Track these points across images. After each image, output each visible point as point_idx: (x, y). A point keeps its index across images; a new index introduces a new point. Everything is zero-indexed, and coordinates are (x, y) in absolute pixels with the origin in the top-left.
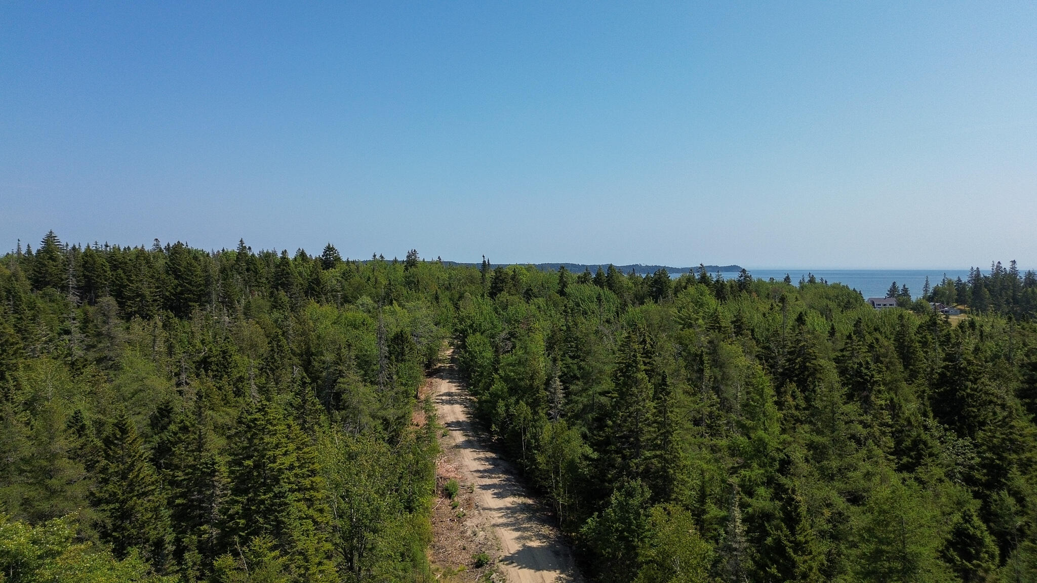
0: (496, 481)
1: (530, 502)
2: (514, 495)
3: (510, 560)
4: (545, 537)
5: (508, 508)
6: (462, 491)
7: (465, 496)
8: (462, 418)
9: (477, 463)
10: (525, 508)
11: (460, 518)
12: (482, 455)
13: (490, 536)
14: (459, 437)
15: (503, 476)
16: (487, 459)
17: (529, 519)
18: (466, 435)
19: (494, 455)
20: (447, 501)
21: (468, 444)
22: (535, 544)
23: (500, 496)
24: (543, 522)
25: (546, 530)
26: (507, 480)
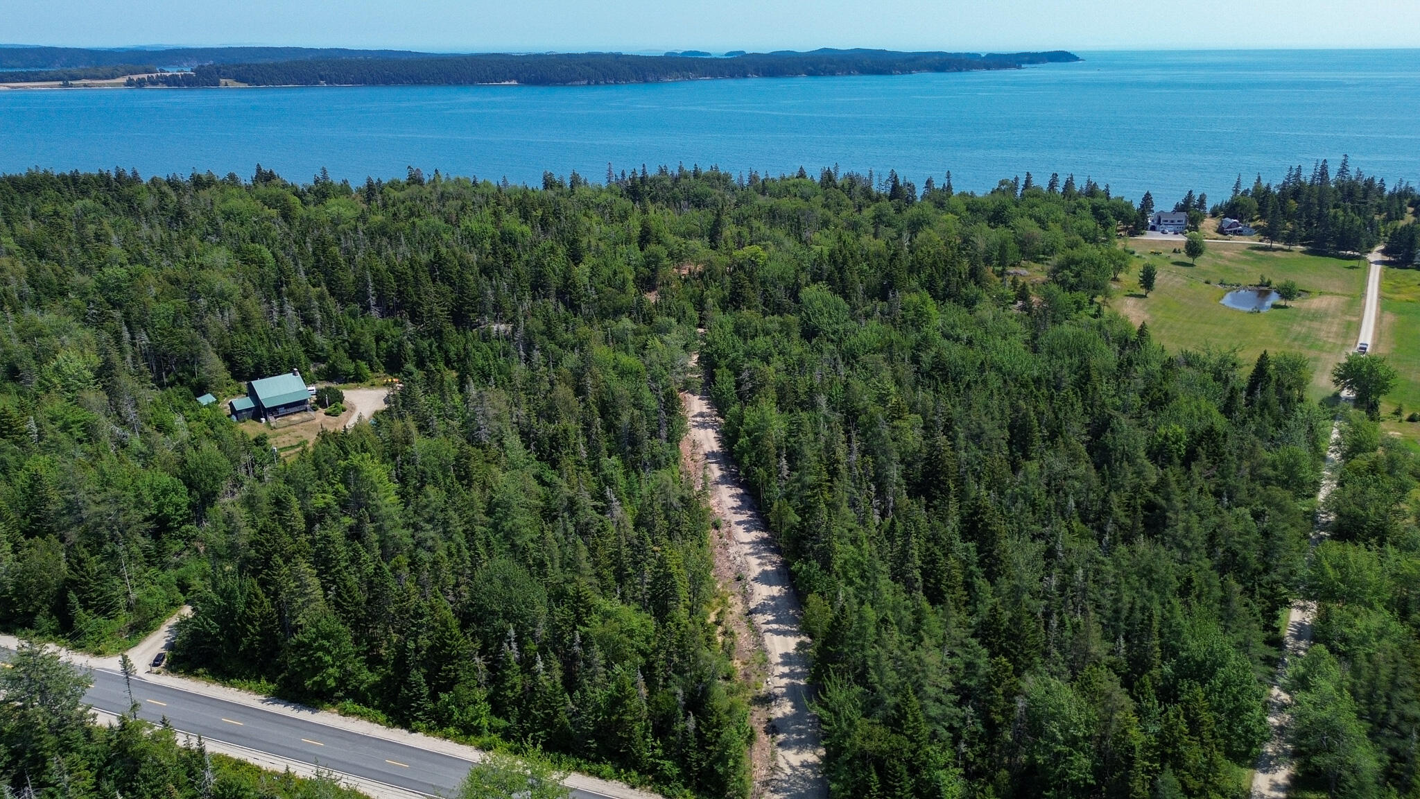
0: (743, 517)
1: (766, 535)
2: (756, 529)
3: (755, 579)
4: (775, 563)
5: (753, 542)
6: (724, 525)
7: (726, 529)
8: (715, 447)
9: (731, 499)
10: (763, 541)
11: (725, 546)
12: (733, 491)
13: (744, 561)
14: (716, 472)
15: (749, 513)
16: (738, 496)
17: (765, 549)
18: (721, 469)
19: (741, 491)
20: (716, 532)
21: (724, 480)
22: (769, 568)
23: (748, 530)
24: (772, 551)
25: (775, 558)
26: (751, 516)
